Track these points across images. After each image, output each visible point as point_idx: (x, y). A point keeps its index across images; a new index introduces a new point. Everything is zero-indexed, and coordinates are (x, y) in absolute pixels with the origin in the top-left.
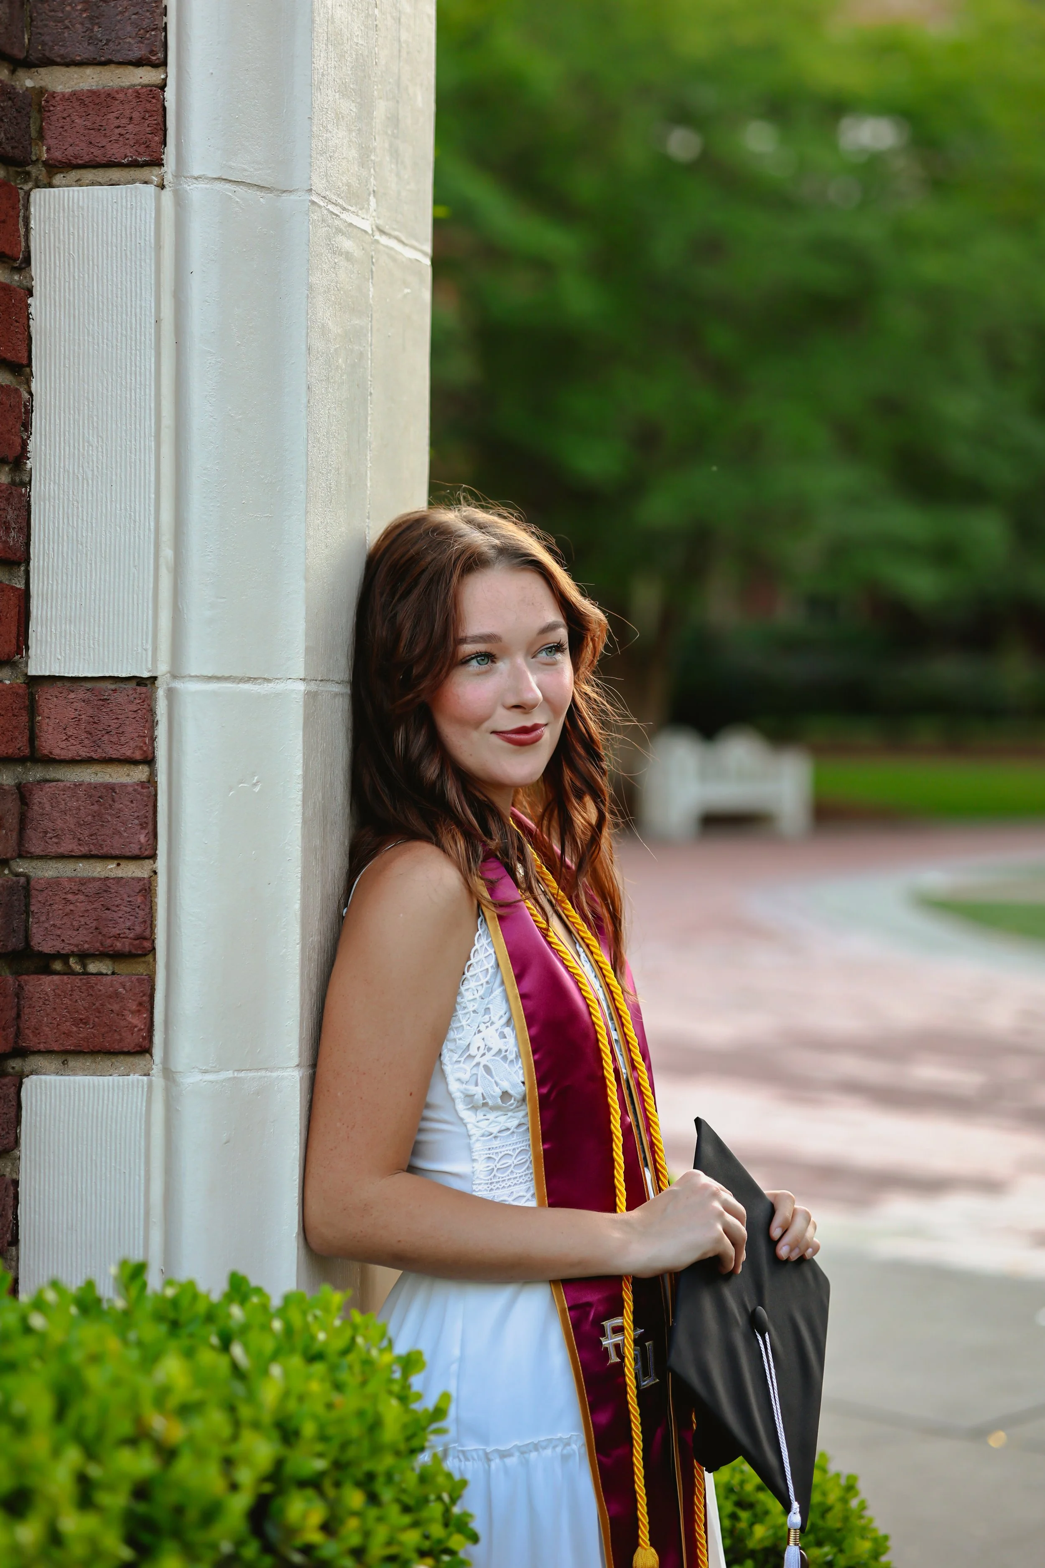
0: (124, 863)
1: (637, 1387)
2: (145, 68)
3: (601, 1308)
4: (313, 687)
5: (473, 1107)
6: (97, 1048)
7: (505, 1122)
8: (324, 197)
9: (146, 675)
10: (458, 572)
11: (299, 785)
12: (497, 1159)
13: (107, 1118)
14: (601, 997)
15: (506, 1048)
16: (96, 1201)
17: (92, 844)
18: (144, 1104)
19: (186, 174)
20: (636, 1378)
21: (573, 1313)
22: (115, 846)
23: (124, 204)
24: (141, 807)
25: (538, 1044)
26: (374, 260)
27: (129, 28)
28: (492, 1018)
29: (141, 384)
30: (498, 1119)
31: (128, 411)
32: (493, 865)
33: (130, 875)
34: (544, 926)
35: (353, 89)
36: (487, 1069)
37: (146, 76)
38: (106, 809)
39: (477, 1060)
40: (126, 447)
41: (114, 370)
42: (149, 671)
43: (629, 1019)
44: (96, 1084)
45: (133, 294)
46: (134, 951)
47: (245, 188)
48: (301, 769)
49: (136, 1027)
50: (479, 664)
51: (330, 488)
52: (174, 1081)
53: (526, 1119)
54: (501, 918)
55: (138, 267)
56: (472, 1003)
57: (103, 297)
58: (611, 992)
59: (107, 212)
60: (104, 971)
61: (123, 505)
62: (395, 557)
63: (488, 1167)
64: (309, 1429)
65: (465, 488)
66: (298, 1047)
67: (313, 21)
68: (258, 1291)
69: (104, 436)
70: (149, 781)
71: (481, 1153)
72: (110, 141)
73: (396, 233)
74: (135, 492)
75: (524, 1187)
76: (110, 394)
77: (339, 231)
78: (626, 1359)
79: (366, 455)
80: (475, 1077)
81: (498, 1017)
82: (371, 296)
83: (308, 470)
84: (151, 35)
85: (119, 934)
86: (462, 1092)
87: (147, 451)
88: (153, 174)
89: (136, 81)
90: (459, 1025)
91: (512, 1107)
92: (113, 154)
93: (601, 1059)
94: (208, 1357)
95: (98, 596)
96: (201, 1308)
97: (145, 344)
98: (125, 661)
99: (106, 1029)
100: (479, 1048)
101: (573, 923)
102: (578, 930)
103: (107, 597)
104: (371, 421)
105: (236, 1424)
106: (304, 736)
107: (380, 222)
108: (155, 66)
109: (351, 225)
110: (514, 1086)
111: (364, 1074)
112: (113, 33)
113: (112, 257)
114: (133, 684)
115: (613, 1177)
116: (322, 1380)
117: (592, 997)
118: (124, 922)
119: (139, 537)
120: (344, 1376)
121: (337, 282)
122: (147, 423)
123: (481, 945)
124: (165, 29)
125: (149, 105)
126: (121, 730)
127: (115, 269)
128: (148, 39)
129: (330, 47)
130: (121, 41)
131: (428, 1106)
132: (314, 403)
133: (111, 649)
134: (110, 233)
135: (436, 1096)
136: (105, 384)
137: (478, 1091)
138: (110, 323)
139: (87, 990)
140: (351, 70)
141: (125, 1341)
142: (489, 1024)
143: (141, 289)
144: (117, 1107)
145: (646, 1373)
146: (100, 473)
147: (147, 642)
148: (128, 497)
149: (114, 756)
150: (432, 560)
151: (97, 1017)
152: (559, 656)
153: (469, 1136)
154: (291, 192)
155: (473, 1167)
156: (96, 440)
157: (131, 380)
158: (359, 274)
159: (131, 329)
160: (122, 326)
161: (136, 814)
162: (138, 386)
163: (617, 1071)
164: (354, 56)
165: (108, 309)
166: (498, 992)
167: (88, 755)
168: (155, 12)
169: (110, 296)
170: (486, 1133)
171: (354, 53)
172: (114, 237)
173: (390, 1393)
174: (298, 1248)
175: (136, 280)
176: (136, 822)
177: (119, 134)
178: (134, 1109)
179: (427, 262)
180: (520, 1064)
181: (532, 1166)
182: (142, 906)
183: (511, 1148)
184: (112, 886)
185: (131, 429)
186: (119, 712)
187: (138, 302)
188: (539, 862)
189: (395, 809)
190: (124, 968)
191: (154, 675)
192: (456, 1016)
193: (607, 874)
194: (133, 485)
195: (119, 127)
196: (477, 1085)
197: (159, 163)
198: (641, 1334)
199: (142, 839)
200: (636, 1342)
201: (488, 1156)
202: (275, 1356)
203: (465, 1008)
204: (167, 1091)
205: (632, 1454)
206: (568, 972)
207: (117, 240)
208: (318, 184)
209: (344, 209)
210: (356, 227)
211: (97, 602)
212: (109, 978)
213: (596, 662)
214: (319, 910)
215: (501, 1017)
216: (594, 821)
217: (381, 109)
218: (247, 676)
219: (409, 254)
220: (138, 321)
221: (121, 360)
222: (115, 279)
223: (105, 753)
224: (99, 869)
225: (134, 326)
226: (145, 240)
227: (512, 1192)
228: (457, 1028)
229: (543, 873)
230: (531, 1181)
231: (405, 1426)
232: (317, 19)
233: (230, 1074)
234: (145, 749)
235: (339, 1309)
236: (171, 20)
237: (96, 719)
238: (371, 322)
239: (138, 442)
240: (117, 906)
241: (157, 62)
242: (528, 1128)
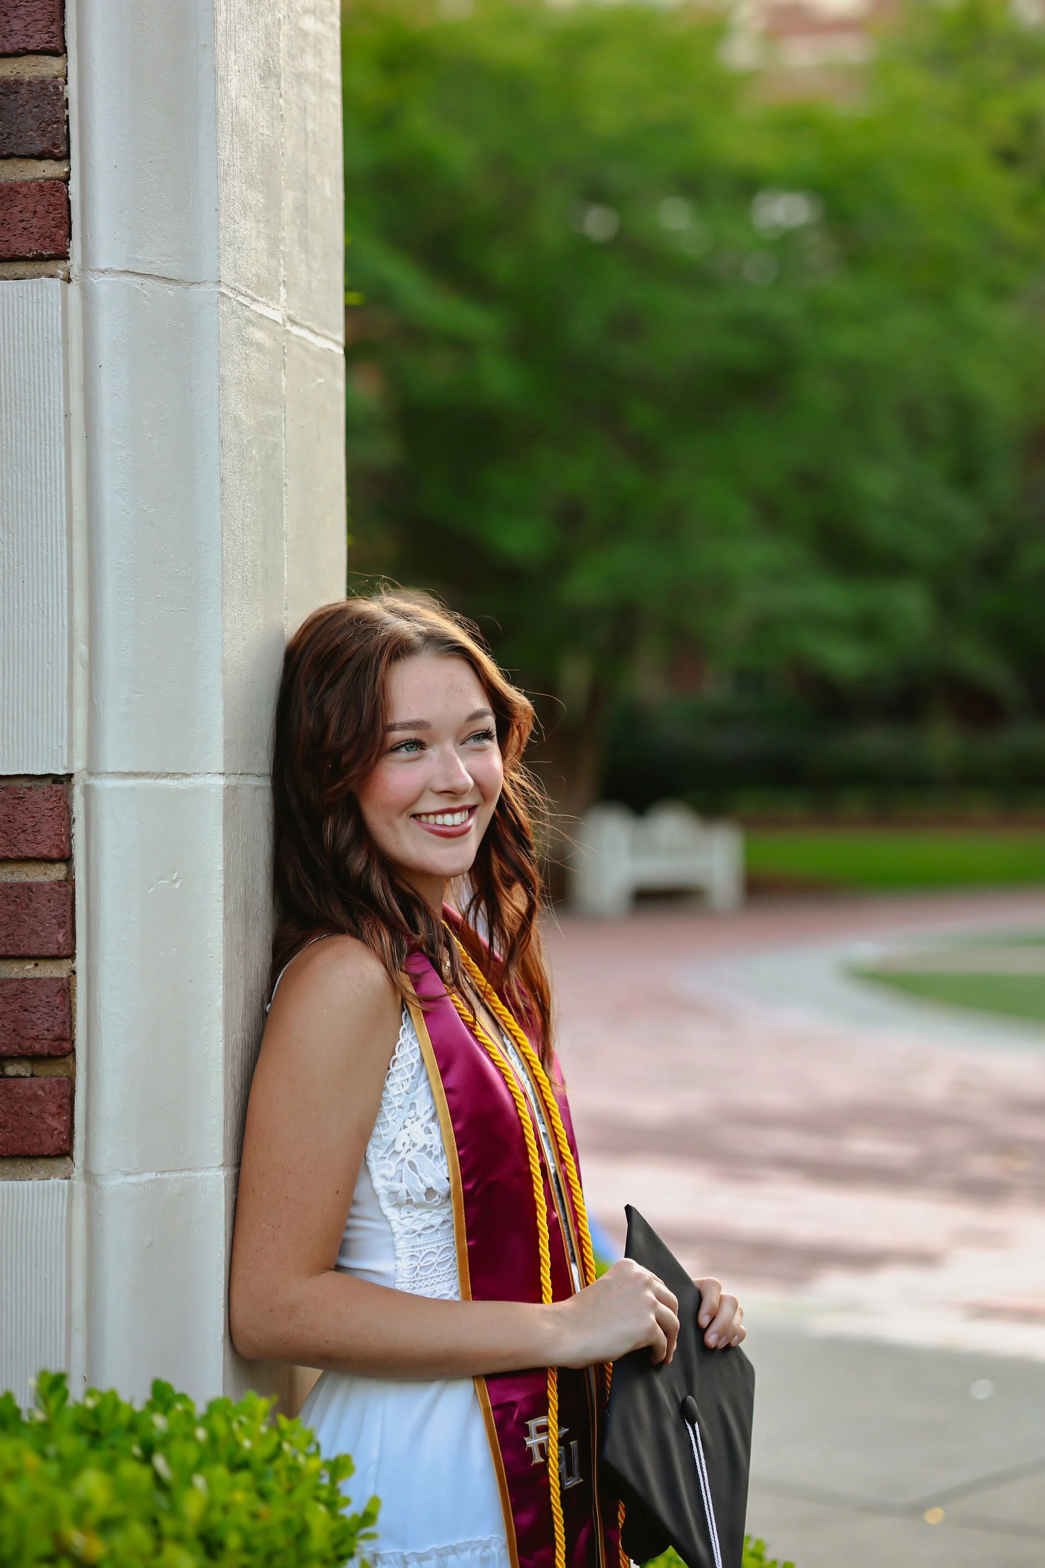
0: (41, 964)
1: (561, 1488)
2: (47, 161)
3: (525, 1408)
4: (233, 781)
5: (397, 1204)
6: (16, 1152)
7: (430, 1219)
8: (233, 289)
9: (61, 772)
10: (385, 658)
11: (220, 881)
12: (421, 1258)
13: (27, 1224)
14: (529, 1090)
15: (431, 1144)
16: (16, 1308)
17: (10, 945)
18: (65, 1208)
19: (92, 268)
20: (560, 1478)
21: (496, 1413)
22: (33, 946)
23: (30, 298)
24: (58, 906)
25: (461, 1140)
26: (286, 351)
27: (30, 122)
28: (418, 1113)
29: (51, 479)
30: (422, 1217)
31: (39, 507)
32: (418, 959)
33: (48, 975)
34: (471, 1019)
35: (260, 180)
36: (412, 1165)
37: (48, 169)
38: (23, 909)
39: (402, 1156)
40: (37, 543)
41: (24, 466)
42: (66, 768)
43: (557, 1111)
44: (16, 1189)
45: (42, 389)
46: (53, 1053)
47: (153, 281)
48: (222, 864)
49: (56, 1129)
50: (408, 751)
51: (247, 580)
52: (96, 1184)
53: (451, 1215)
54: (426, 1014)
55: (46, 361)
56: (398, 1098)
57: (10, 392)
58: (539, 1084)
59: (13, 306)
60: (23, 1074)
61: (35, 601)
62: (319, 647)
63: (412, 1265)
64: (233, 1541)
65: (384, 578)
66: (222, 1146)
67: (217, 113)
68: (183, 1397)
69: (15, 532)
70: (66, 880)
71: (404, 1251)
72: (14, 235)
73: (308, 323)
74: (47, 587)
75: (447, 1285)
76: (20, 489)
77: (249, 322)
78: (550, 1460)
79: (283, 547)
80: (399, 1173)
81: (424, 1111)
82: (284, 387)
83: (223, 563)
84: (53, 128)
85: (38, 1036)
86: (386, 1189)
87: (59, 546)
88: (59, 268)
89: (40, 174)
90: (384, 1120)
91: (436, 1204)
92: (18, 248)
93: (527, 1154)
94: (130, 1470)
95: (11, 693)
96: (123, 1417)
97: (55, 438)
98: (40, 760)
99: (26, 1132)
100: (404, 1144)
101: (500, 1015)
102: (505, 1022)
103: (20, 693)
104: (286, 512)
105: (159, 1537)
106: (224, 830)
107: (291, 312)
108: (58, 159)
109: (261, 315)
110: (439, 1182)
111: (290, 1173)
112: (14, 127)
113: (19, 352)
114: (49, 782)
115: (539, 1274)
116: (247, 1489)
117: (519, 1091)
118: (42, 1023)
119: (52, 633)
120: (271, 1484)
121: (249, 374)
122: (59, 518)
123: (405, 1039)
124: (67, 122)
125: (53, 198)
126: (37, 828)
127: (22, 364)
128: (50, 132)
129: (235, 137)
130: (22, 134)
131: (354, 1203)
132: (228, 495)
133: (26, 746)
134: (16, 328)
135: (361, 1192)
136: (15, 480)
137: (401, 1187)
138: (19, 419)
139: (6, 1093)
140: (258, 160)
141: (43, 1455)
142: (414, 1119)
143: (49, 384)
144: (38, 1212)
145: (570, 1473)
146: (12, 569)
147: (62, 739)
148: (40, 593)
149: (30, 855)
150: (359, 648)
151: (15, 1120)
152: (487, 743)
153: (393, 1234)
154: (199, 283)
155: (396, 1266)
156: (6, 536)
157: (41, 474)
158: (271, 364)
159: (40, 424)
160: (30, 421)
161: (54, 914)
162: (48, 481)
163: (543, 1167)
164: (260, 147)
165: (16, 404)
166: (423, 1086)
167: (4, 854)
168: (57, 105)
169: (18, 391)
170: (410, 1231)
171: (260, 144)
172: (21, 332)
173: (317, 1499)
174: (224, 1351)
175: (44, 374)
176: (54, 921)
177: (23, 228)
178: (55, 1213)
179: (340, 351)
180: (445, 1160)
181: (457, 1263)
182: (61, 1007)
183: (435, 1245)
184: (31, 987)
185: (42, 524)
186: (35, 810)
187: (47, 397)
188: (465, 954)
189: (319, 902)
190: (42, 1070)
191: (69, 772)
192: (382, 1111)
193: (535, 965)
194: (45, 581)
195: (23, 221)
196: (401, 1181)
197: (65, 257)
198: (566, 1434)
199: (61, 939)
200: (561, 1441)
201: (412, 1253)
202: (199, 1466)
203: (390, 1103)
204: (88, 1193)
205: (554, 1556)
206: (495, 1066)
207: (23, 335)
208: (228, 276)
209: (254, 300)
210: (267, 318)
211: (11, 700)
212: (28, 1080)
213: (523, 749)
214: (243, 1006)
215: (427, 1112)
216: (523, 909)
217: (289, 199)
218: (165, 771)
219: (321, 343)
220: (47, 416)
221: (30, 455)
222: (22, 374)
223: (21, 852)
224: (16, 970)
225: (43, 421)
226: (52, 334)
227: (435, 1291)
228: (382, 1124)
229: (469, 965)
230: (454, 1279)
231: (332, 1534)
232: (221, 110)
233: (152, 1176)
234: (62, 847)
235: (265, 1415)
236: (73, 112)
237: (11, 817)
238: (284, 412)
239: (49, 537)
240: (35, 1007)
241: (60, 155)
242: (453, 1226)
